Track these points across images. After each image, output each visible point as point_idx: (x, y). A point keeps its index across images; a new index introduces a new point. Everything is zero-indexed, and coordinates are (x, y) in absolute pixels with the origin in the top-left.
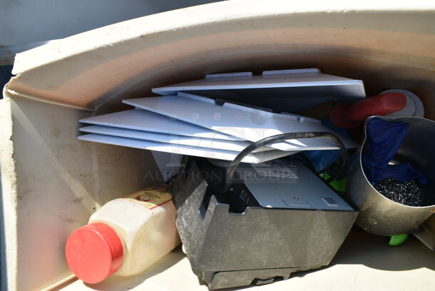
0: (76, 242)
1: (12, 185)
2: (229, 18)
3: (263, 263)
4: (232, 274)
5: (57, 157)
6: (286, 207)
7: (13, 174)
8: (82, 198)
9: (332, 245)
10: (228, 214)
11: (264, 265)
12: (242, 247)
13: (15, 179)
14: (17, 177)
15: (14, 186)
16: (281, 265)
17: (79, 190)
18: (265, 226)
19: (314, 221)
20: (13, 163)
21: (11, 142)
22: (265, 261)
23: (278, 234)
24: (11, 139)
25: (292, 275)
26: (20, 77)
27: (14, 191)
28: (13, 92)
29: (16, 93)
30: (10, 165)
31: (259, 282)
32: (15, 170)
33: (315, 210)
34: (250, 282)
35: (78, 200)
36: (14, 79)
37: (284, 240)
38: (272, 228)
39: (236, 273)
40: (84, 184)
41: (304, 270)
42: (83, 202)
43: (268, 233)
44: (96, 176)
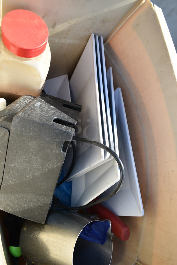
0: (36, 21)
3: (11, 164)
5: (90, 19)
8: (54, 29)
9: (18, 210)
11: (9, 165)
12: (31, 150)
16: (6, 176)
17: (60, 28)
18: (47, 165)
19: (43, 197)
23: (37, 174)
26: (152, 9)
29: (142, 4)
35: (54, 26)
36: (151, 5)
37: (31, 178)
38: (44, 170)
40: (62, 32)
43: (41, 167)
44: (63, 41)
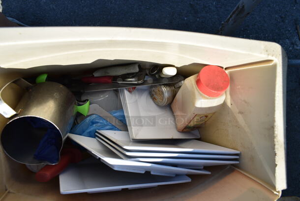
1: (277, 136)
7: (276, 143)
8: (238, 113)
13: (275, 140)
14: (274, 141)
15: (275, 136)
20: (276, 150)
21: (276, 163)
24: (276, 165)
27: (276, 132)
28: (275, 193)
30: (278, 148)
32: (275, 145)
42: (238, 111)
44: (230, 125)
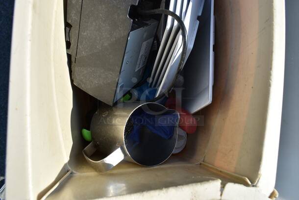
2: (275, 11)
3: (84, 32)
4: (79, 7)
6: (126, 51)
9: (89, 87)
10: (130, 4)
11: (83, 33)
12: (101, 15)
16: (80, 46)
18: (115, 34)
19: (111, 73)
22: (85, 34)
23: (106, 44)
25: (69, 56)
31: (68, 29)
33: (120, 73)
34: (69, 22)
37: (100, 49)
38: (112, 40)
39: (80, 9)
41: (72, 66)
43: (109, 36)
